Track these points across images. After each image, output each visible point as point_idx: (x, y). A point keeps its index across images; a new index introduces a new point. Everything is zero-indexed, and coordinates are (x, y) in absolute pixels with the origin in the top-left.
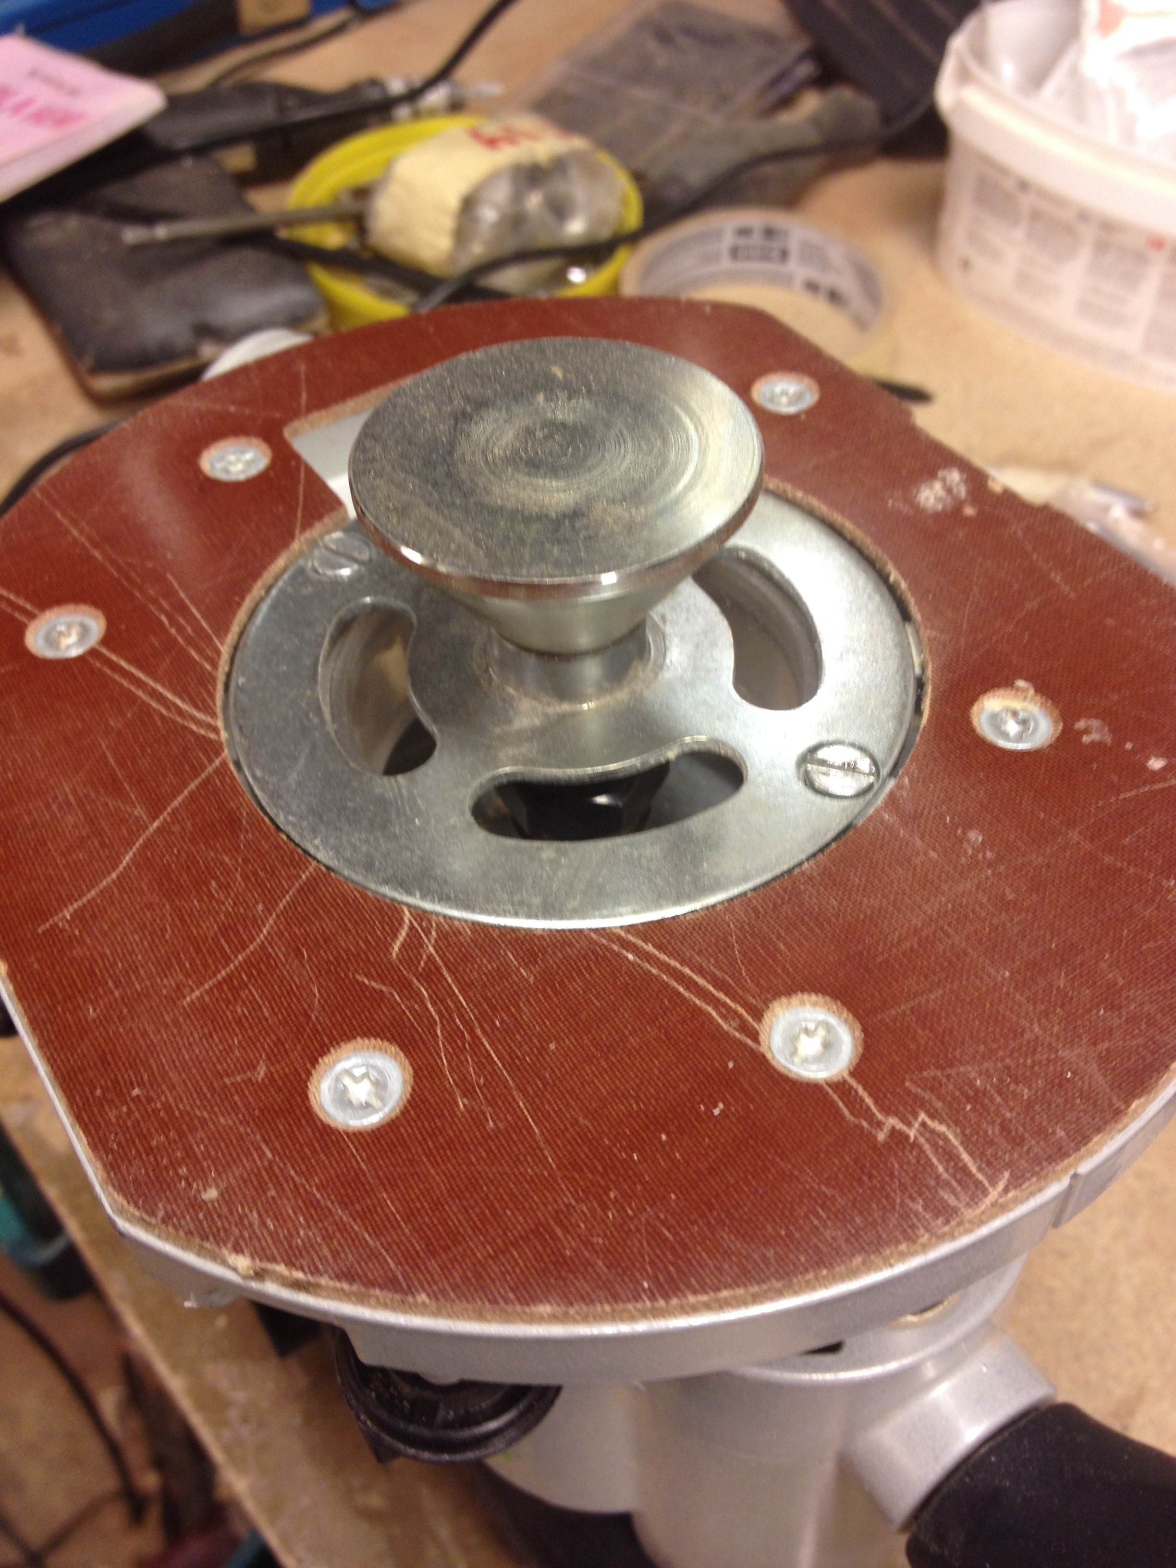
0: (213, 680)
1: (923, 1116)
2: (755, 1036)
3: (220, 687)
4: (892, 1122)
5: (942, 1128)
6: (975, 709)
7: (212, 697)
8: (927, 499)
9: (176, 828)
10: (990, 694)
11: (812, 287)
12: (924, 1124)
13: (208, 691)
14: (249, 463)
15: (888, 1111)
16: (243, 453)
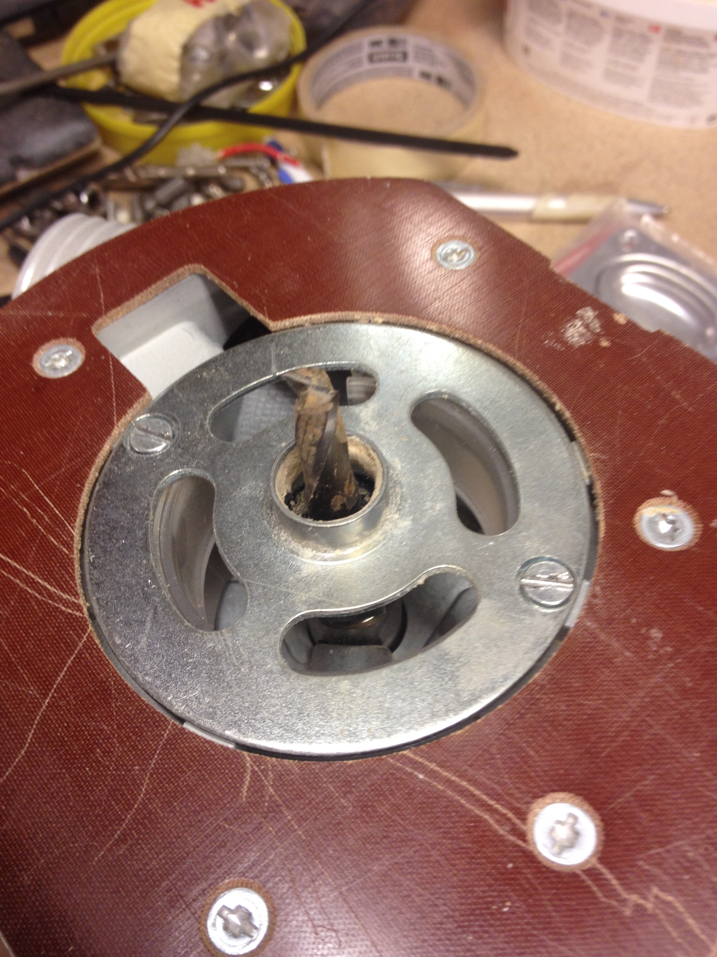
0: (71, 560)
1: (655, 890)
2: (522, 836)
3: (77, 566)
4: (634, 898)
5: (670, 898)
6: (636, 518)
7: (73, 578)
8: (572, 336)
9: (62, 703)
10: (644, 505)
11: (425, 76)
12: (657, 897)
13: (68, 573)
14: (70, 359)
15: (629, 888)
16: (65, 351)
